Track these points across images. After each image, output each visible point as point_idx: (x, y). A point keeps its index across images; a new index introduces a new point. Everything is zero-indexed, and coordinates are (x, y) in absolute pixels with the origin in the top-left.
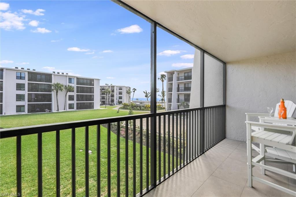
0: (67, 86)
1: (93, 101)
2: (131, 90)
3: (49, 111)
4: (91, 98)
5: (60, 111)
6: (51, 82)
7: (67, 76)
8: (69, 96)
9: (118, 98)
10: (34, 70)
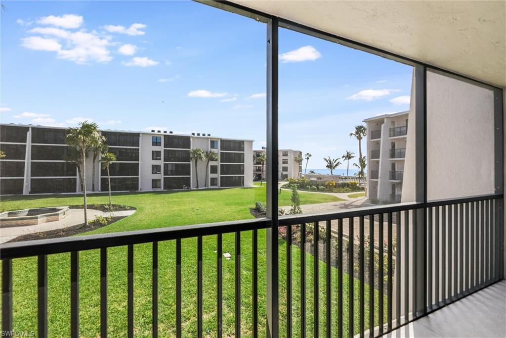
0: (209, 152)
1: (243, 174)
2: (304, 156)
3: (187, 188)
4: (240, 170)
5: (200, 188)
6: (190, 148)
7: (208, 138)
8: (211, 166)
9: (282, 170)
10: (171, 132)
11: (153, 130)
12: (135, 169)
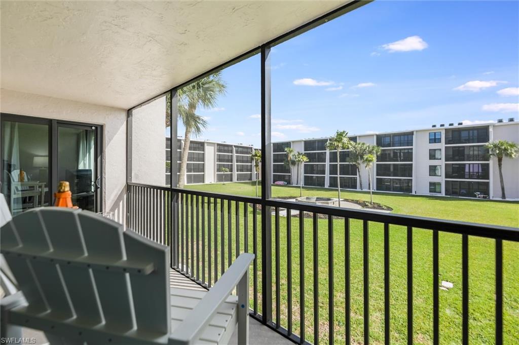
3: (484, 197)
6: (488, 141)
10: (460, 124)
11: (434, 124)
12: (407, 170)
